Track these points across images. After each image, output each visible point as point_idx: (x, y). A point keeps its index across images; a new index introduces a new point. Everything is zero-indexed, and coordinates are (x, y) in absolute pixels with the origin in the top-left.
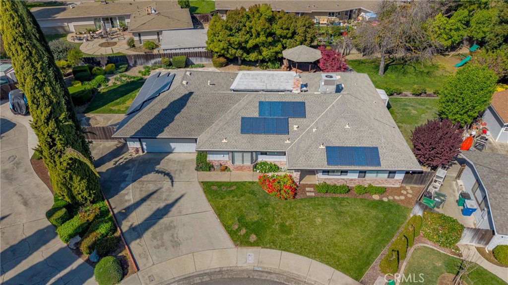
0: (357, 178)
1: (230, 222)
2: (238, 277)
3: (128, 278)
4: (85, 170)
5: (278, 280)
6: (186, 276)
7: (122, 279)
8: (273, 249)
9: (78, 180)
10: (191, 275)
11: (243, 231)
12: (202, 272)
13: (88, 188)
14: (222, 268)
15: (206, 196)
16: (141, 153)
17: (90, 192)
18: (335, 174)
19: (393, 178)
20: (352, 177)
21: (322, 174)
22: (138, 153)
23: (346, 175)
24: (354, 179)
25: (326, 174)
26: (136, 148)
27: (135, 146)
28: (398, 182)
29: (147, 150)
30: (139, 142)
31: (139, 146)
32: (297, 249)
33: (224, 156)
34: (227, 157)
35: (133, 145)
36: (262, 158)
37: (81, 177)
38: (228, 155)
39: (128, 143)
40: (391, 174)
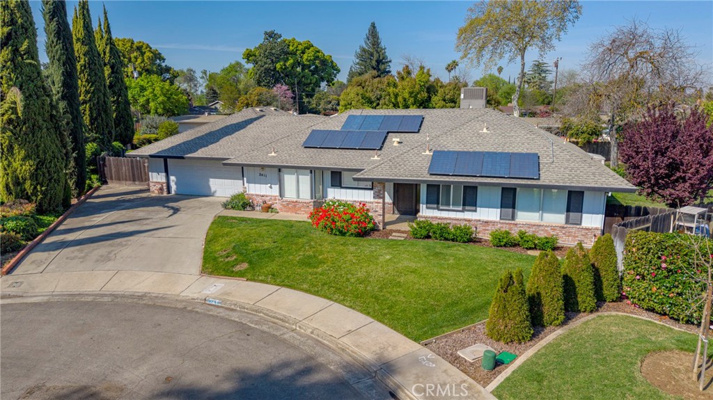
0: (498, 219)
1: (218, 249)
2: (165, 305)
4: (38, 146)
5: (237, 320)
9: (20, 157)
10: (86, 293)
11: (231, 259)
12: (108, 293)
13: (34, 176)
14: (150, 293)
15: (211, 226)
16: (165, 194)
17: (35, 188)
18: (451, 208)
19: (580, 224)
20: (487, 215)
21: (425, 206)
22: (162, 193)
23: (475, 211)
24: (491, 222)
25: (434, 209)
26: (159, 183)
27: (158, 181)
28: (590, 235)
29: (175, 191)
30: (164, 174)
31: (164, 180)
32: (314, 286)
33: (271, 187)
34: (276, 188)
35: (156, 178)
36: (335, 194)
37: (28, 153)
38: (278, 186)
39: (150, 174)
40: (572, 213)
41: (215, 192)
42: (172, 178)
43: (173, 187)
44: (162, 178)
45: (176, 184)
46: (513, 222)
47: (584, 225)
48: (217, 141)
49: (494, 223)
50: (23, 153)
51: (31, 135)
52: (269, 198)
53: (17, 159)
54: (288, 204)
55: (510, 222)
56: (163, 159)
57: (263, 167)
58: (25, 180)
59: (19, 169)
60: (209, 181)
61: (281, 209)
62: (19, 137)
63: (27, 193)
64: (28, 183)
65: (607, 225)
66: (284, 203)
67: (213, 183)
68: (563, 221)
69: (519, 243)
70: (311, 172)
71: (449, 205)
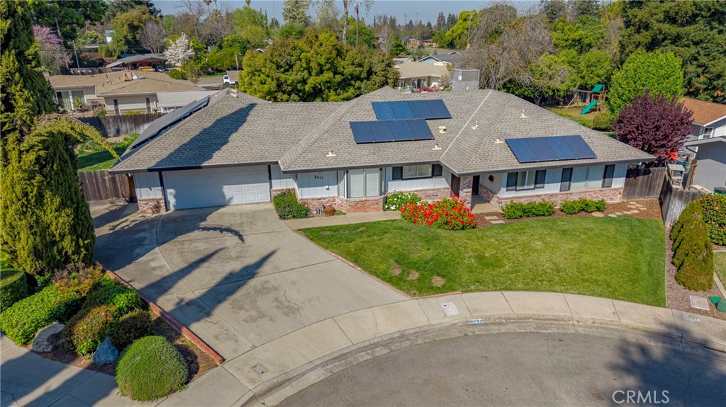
0: (558, 191)
1: (382, 267)
2: (445, 338)
3: (204, 377)
4: (70, 187)
5: (523, 331)
6: (336, 355)
7: (187, 383)
8: (483, 291)
9: (54, 207)
10: (345, 352)
11: (414, 275)
12: (367, 344)
13: (73, 229)
14: (404, 331)
15: (318, 244)
16: (163, 212)
17: (77, 242)
18: (526, 187)
19: (611, 187)
20: (551, 190)
21: (505, 189)
22: (158, 212)
23: (543, 187)
25: (513, 190)
26: (154, 200)
27: (151, 197)
28: (617, 193)
29: (174, 206)
30: (160, 188)
31: (159, 195)
32: (528, 284)
33: (328, 189)
34: (334, 189)
35: (148, 195)
36: (395, 187)
37: (62, 200)
38: (336, 186)
39: (137, 190)
40: (606, 180)
41: (231, 199)
42: (170, 191)
43: (172, 201)
44: (156, 193)
45: (175, 196)
46: (569, 192)
47: (613, 187)
48: (226, 142)
49: (556, 195)
50: (57, 200)
51: (61, 175)
52: (327, 200)
53: (49, 210)
54: (356, 204)
55: (566, 192)
56: (157, 173)
57: (320, 171)
58: (62, 236)
59: (54, 223)
60: (222, 188)
61: (349, 210)
62: (51, 179)
63: (66, 252)
64: (68, 239)
65: (627, 184)
66: (352, 204)
67: (228, 191)
68: (601, 185)
69: (585, 208)
70: (381, 169)
71: (524, 185)
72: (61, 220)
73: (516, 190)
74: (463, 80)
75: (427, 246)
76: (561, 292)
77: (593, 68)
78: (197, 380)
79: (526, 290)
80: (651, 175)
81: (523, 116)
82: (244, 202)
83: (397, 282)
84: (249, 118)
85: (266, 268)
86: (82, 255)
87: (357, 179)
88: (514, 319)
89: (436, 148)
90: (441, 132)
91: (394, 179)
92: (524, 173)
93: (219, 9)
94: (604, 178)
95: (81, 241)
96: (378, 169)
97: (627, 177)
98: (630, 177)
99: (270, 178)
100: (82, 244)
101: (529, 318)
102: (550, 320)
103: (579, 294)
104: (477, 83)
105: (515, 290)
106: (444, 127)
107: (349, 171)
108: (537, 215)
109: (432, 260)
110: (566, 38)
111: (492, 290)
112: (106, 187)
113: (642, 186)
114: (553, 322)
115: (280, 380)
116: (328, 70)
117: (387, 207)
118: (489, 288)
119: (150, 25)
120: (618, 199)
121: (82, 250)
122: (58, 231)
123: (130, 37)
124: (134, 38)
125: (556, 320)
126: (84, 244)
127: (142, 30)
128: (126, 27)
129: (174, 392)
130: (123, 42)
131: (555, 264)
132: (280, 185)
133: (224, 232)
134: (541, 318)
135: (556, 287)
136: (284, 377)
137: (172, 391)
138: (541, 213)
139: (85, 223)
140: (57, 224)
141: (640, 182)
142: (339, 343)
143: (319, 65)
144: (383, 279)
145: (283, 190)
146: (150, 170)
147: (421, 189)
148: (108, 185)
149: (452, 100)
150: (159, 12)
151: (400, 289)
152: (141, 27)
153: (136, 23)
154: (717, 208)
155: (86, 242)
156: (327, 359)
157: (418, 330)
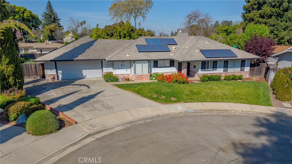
0: (223, 72)
1: (149, 95)
2: (177, 116)
3: (67, 128)
4: (14, 56)
5: (211, 114)
6: (128, 122)
7: (59, 130)
8: (193, 102)
10: (132, 121)
11: (163, 97)
12: (143, 118)
13: (14, 74)
14: (159, 115)
15: (122, 89)
16: (56, 80)
17: (15, 80)
18: (209, 69)
19: (244, 71)
20: (220, 71)
21: (201, 70)
22: (54, 80)
23: (216, 70)
24: (221, 73)
26: (52, 75)
27: (51, 74)
28: (247, 73)
29: (61, 78)
30: (55, 70)
31: (55, 73)
32: (213, 100)
33: (126, 70)
34: (129, 70)
35: (50, 73)
36: (155, 70)
37: (10, 60)
38: (130, 69)
39: (45, 71)
40: (242, 68)
41: (86, 76)
42: (60, 72)
43: (60, 76)
44: (54, 72)
45: (62, 74)
47: (245, 71)
48: (84, 52)
49: (222, 73)
50: (8, 60)
51: (10, 49)
52: (126, 75)
53: (4, 64)
54: (138, 77)
55: (226, 72)
56: (54, 62)
57: (123, 61)
58: (9, 76)
59: (5, 70)
60: (82, 71)
61: (135, 79)
62: (6, 50)
63: (10, 84)
64: (11, 78)
65: (250, 70)
66: (136, 76)
67: (85, 72)
68: (240, 70)
69: (234, 78)
70: (149, 62)
71: (208, 69)
72: (9, 69)
73: (205, 71)
74: (181, 32)
75: (169, 88)
76: (227, 102)
77: (233, 40)
78: (63, 129)
79: (212, 102)
80: (260, 66)
81: (207, 43)
82: (91, 78)
83: (156, 100)
84: (94, 44)
85: (99, 95)
86: (17, 86)
87: (138, 66)
88: (207, 110)
89: (172, 54)
90: (173, 49)
91: (154, 67)
92: (208, 62)
93: (86, 27)
94: (241, 67)
95: (17, 80)
96: (148, 61)
97: (250, 67)
98: (252, 67)
99: (102, 67)
100: (17, 81)
101: (214, 110)
102: (223, 111)
103: (235, 103)
104: (187, 34)
105: (207, 102)
106: (175, 47)
107: (135, 62)
108: (214, 80)
109: (170, 92)
110: (221, 29)
111: (197, 102)
112: (32, 71)
113: (257, 71)
114: (224, 112)
115: (102, 129)
116: (128, 36)
117: (151, 78)
118: (195, 101)
119: (58, 30)
120: (247, 76)
121: (18, 84)
122: (7, 74)
123: (50, 35)
124: (52, 35)
125: (226, 111)
126: (18, 81)
127: (55, 32)
128: (49, 31)
129: (52, 133)
130: (47, 37)
131: (224, 93)
132: (106, 70)
133: (81, 86)
134: (219, 110)
135: (224, 101)
136: (104, 129)
137: (51, 132)
138: (216, 79)
139: (20, 73)
140: (7, 71)
141: (256, 69)
142: (130, 118)
143: (124, 34)
144: (150, 99)
145: (107, 72)
146: (51, 61)
147: (165, 72)
148: (33, 70)
149: (178, 39)
150: (62, 27)
151: (157, 101)
152: (54, 31)
153: (53, 29)
154: (289, 72)
155: (19, 81)
156: (124, 123)
157: (165, 114)
